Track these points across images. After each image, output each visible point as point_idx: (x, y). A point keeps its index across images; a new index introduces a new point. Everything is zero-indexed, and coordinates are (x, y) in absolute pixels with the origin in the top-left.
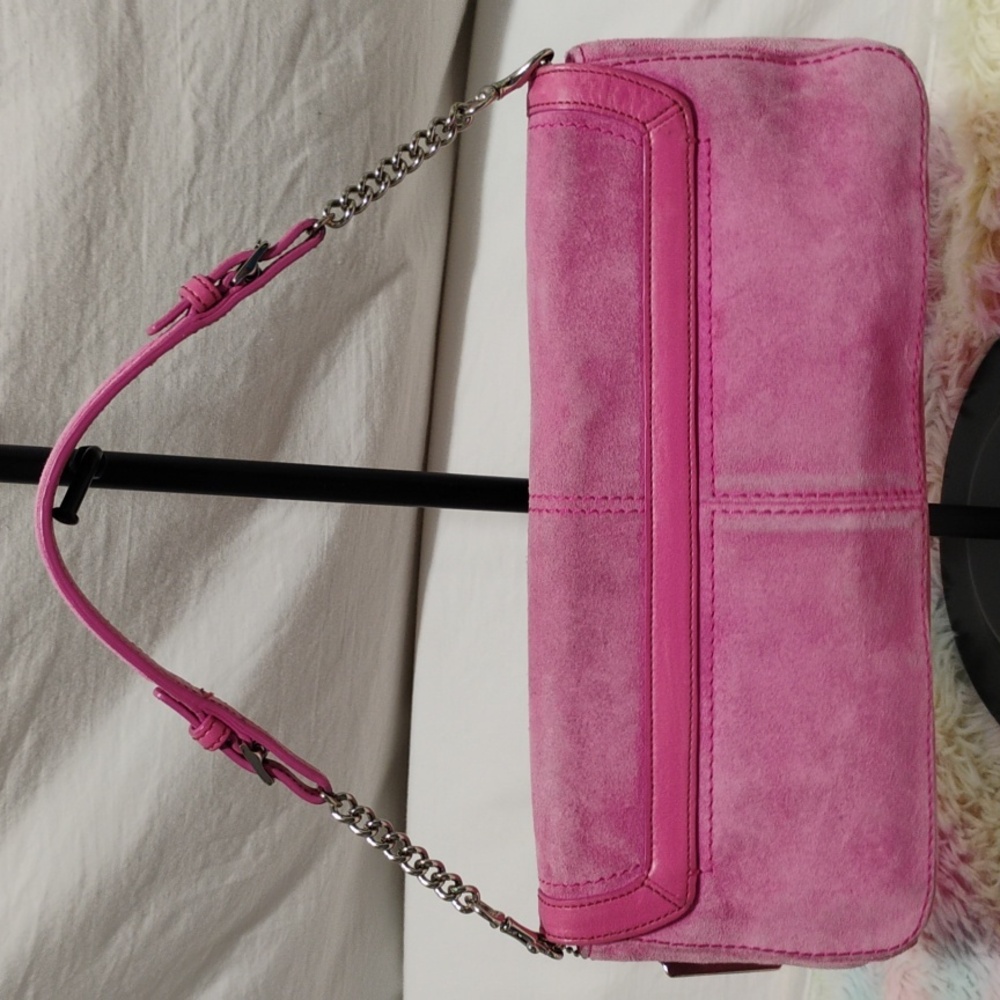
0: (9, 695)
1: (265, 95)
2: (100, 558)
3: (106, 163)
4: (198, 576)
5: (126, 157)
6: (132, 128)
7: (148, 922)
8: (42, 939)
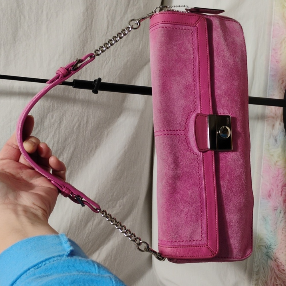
0: (64, 160)
1: (122, 13)
2: (85, 126)
3: (88, 27)
4: (106, 133)
5: (92, 26)
6: (94, 20)
7: (95, 222)
8: (72, 223)
